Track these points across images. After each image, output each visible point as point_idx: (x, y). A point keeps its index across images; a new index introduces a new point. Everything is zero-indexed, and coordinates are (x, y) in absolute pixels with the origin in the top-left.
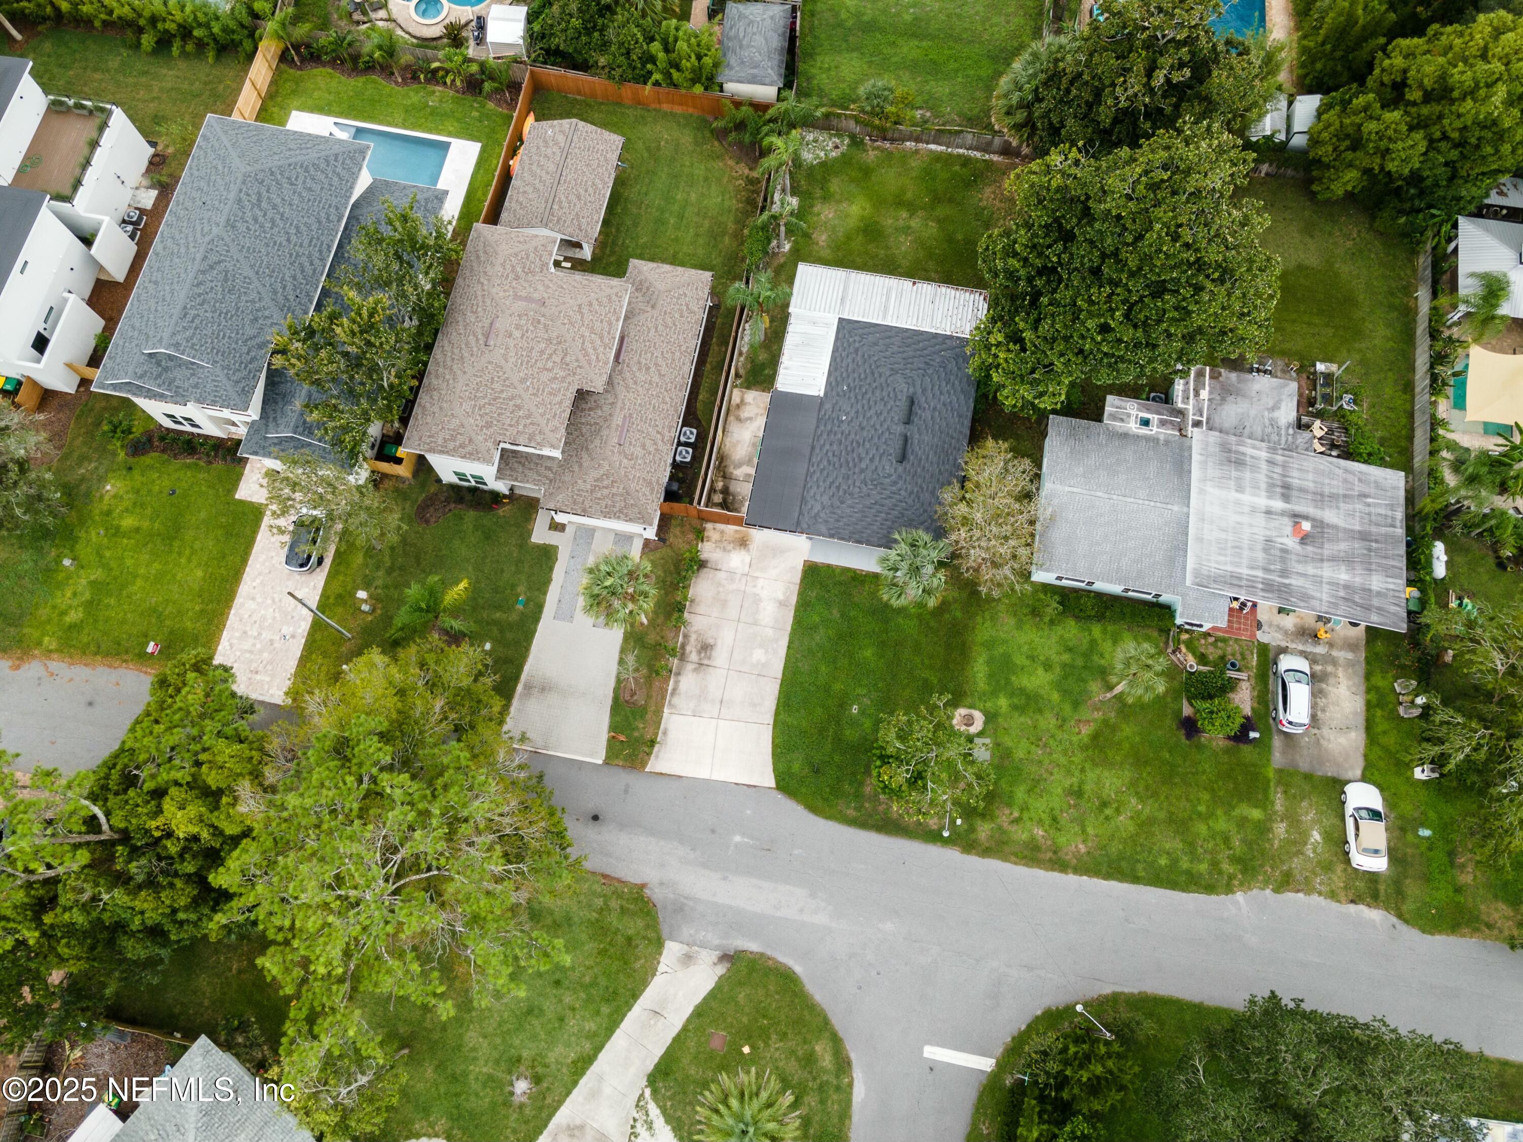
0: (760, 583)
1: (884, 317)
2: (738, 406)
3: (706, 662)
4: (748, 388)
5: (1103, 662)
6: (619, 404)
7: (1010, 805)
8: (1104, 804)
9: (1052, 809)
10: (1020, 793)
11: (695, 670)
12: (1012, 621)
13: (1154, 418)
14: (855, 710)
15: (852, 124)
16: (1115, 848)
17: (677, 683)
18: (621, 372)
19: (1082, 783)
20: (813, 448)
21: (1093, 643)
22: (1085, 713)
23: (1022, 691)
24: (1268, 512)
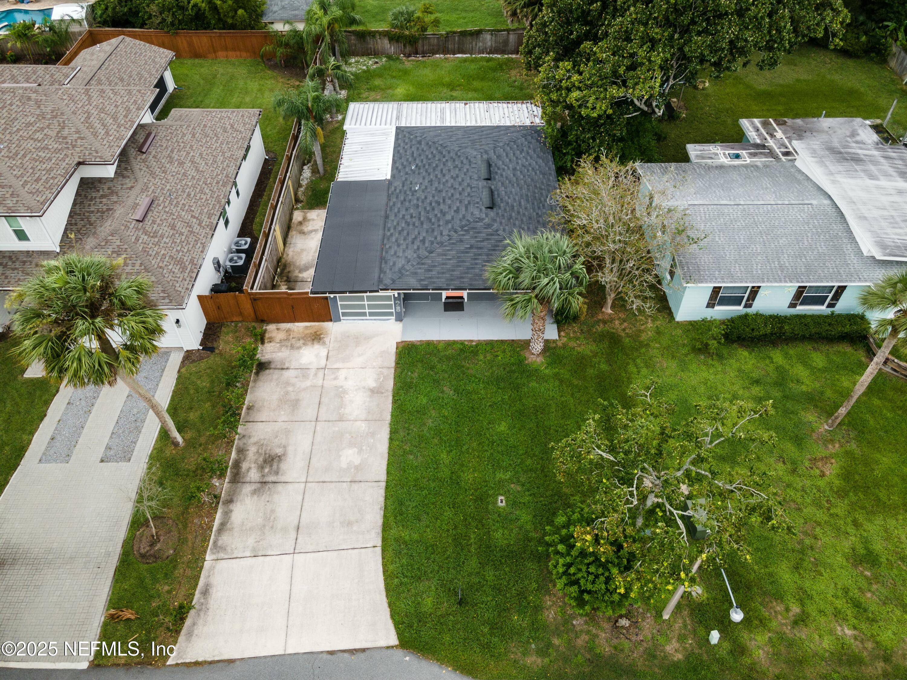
0: (342, 374)
1: (442, 122)
2: (300, 223)
3: (271, 478)
5: (804, 388)
6: (140, 187)
9: (846, 591)
10: (786, 575)
11: (255, 492)
12: (672, 365)
13: (743, 153)
14: (501, 502)
15: (386, 43)
17: (227, 514)
19: (866, 542)
21: (781, 370)
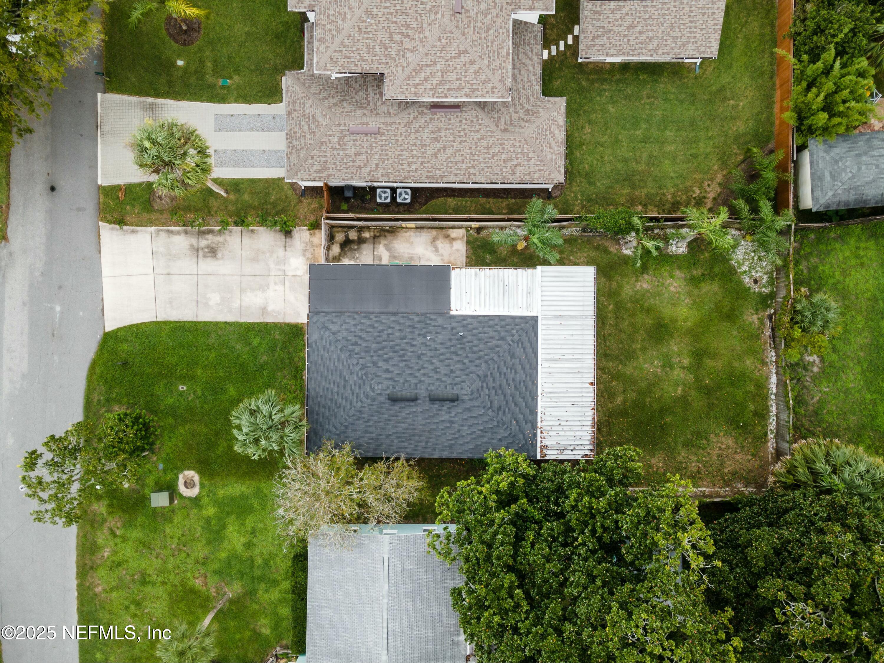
0: (280, 288)
1: (547, 360)
2: (447, 236)
3: (201, 254)
4: (468, 242)
5: (261, 592)
6: (389, 120)
7: (124, 526)
8: (138, 604)
9: (127, 561)
10: (135, 534)
11: (192, 246)
14: (182, 388)
15: (783, 293)
17: (179, 233)
18: (422, 113)
19: (154, 584)
20: (395, 314)
21: (275, 583)
22: (213, 581)
23: (224, 527)
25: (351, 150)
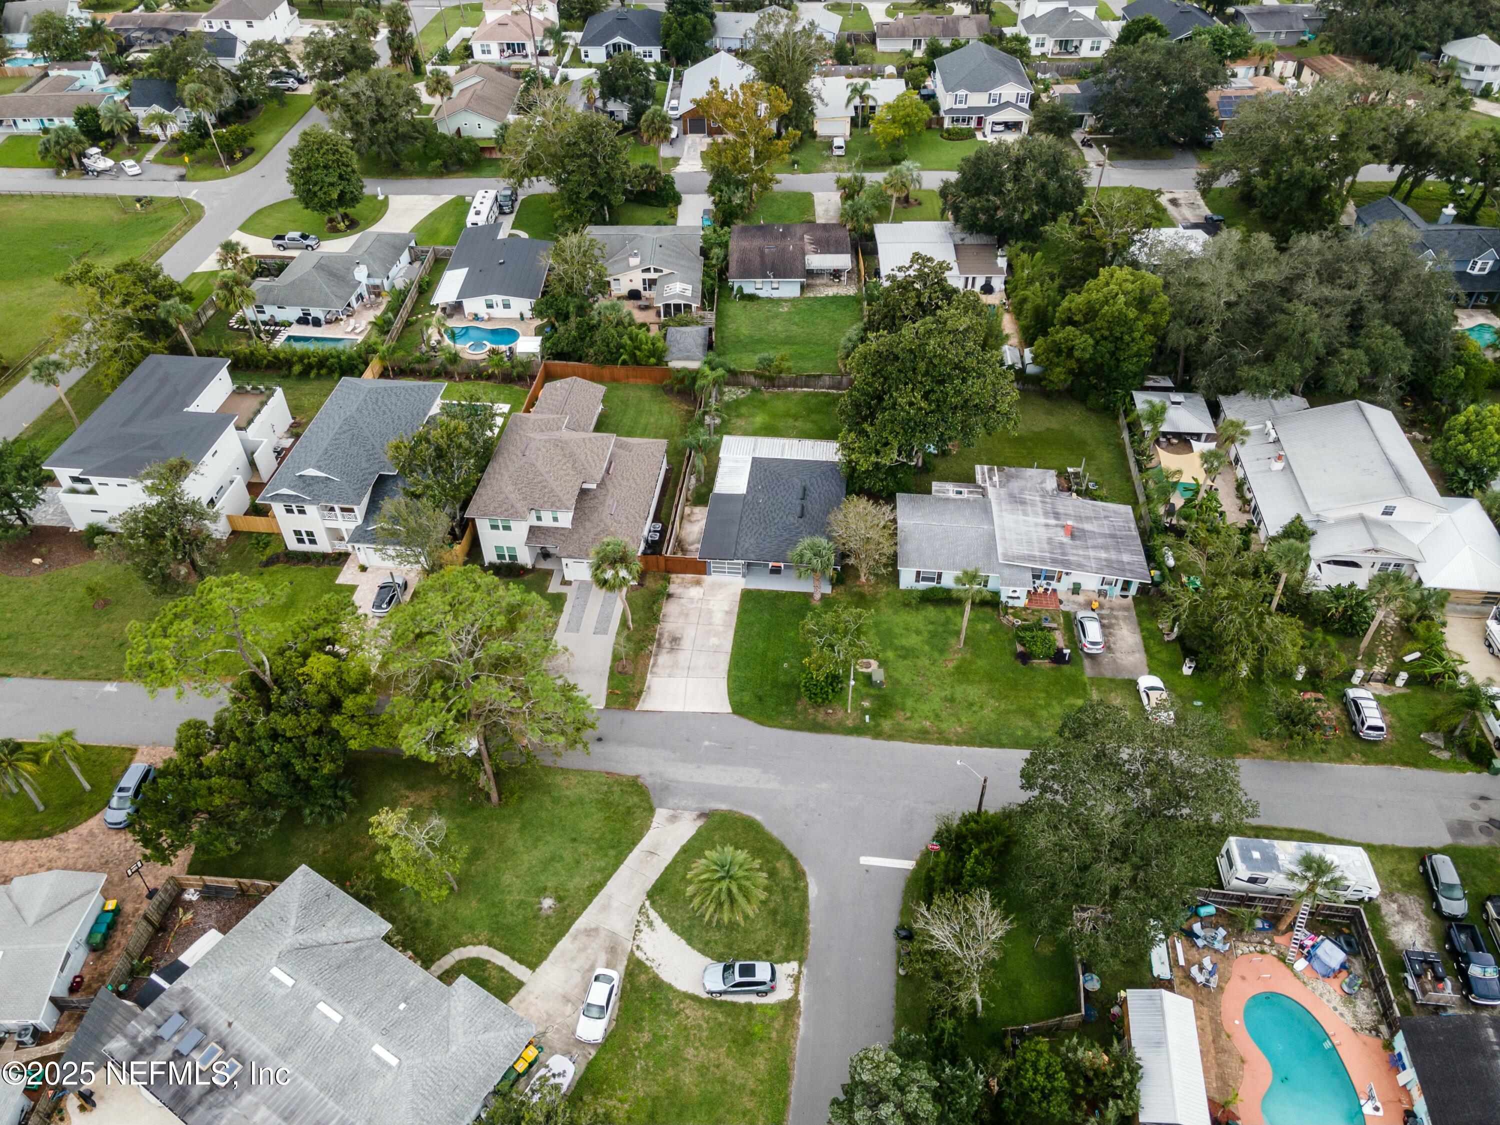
0: (712, 603)
1: (782, 456)
2: (687, 516)
3: (676, 647)
4: (694, 506)
6: (608, 496)
7: (903, 710)
8: (971, 705)
9: (935, 710)
10: (909, 703)
11: (668, 652)
12: (890, 611)
13: (965, 490)
14: (785, 665)
15: (752, 378)
16: (983, 729)
17: (655, 660)
18: (610, 479)
19: (953, 694)
20: (742, 518)
21: (946, 617)
22: (948, 656)
23: (903, 647)
24: (1047, 525)
25: (623, 519)
